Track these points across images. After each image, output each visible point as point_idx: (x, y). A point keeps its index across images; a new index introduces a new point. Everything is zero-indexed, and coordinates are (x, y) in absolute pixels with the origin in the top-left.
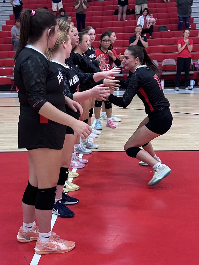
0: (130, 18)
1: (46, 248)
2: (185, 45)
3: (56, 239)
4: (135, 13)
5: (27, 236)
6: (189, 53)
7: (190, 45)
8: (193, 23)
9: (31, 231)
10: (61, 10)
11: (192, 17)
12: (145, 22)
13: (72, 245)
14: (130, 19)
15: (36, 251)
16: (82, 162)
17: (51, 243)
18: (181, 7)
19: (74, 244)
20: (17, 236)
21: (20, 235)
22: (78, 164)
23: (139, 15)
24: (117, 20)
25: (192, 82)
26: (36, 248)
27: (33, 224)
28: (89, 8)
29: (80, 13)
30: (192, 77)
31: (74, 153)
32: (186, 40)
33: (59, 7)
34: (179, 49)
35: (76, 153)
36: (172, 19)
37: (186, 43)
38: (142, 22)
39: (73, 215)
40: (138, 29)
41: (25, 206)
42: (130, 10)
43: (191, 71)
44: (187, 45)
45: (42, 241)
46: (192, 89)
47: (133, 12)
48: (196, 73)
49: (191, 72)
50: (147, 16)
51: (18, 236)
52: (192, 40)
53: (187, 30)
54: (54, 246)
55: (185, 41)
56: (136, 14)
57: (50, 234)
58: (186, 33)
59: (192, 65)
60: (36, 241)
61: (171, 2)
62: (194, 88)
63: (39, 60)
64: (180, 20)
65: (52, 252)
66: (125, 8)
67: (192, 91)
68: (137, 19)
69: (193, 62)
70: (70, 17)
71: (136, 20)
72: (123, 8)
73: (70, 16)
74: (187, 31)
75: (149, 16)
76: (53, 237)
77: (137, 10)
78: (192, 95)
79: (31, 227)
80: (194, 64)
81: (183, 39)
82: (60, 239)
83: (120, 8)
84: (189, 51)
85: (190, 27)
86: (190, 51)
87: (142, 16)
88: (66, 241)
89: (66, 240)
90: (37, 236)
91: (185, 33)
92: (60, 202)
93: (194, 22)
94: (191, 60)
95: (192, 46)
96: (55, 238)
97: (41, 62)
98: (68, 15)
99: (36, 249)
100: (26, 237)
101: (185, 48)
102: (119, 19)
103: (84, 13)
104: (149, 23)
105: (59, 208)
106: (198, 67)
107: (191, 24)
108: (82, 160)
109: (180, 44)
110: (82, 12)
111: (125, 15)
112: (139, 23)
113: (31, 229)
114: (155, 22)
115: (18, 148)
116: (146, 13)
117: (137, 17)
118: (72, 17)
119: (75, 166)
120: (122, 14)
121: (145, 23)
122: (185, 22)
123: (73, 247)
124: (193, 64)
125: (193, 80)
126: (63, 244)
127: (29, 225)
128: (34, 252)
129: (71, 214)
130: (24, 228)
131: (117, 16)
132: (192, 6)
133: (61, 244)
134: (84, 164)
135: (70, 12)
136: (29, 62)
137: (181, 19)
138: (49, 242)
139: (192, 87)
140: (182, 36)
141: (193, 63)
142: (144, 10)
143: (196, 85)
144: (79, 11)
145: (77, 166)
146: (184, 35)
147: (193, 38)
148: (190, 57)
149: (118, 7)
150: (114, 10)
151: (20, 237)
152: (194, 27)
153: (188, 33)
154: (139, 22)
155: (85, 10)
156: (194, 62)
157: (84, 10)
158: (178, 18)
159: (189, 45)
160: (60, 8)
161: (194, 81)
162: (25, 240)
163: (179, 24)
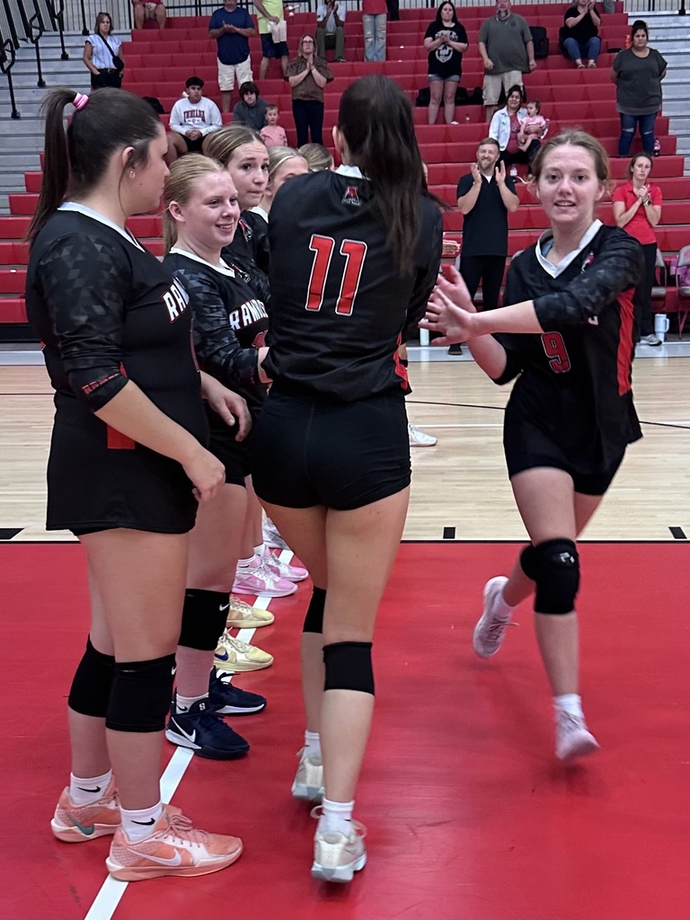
0: (468, 115)
1: (145, 859)
2: (638, 203)
3: (178, 829)
4: (481, 101)
5: (86, 820)
6: (650, 230)
7: (653, 205)
8: (666, 132)
9: (97, 805)
10: (247, 88)
11: (664, 114)
12: (514, 130)
13: (230, 850)
14: (468, 119)
15: (110, 870)
16: (289, 575)
17: (162, 843)
18: (627, 83)
19: (237, 846)
20: (53, 822)
21: (60, 818)
22: (275, 583)
23: (497, 108)
24: (428, 123)
25: (662, 322)
26: (111, 860)
27: (105, 781)
28: (332, 83)
29: (306, 99)
30: (658, 305)
31: (262, 547)
32: (639, 188)
33: (238, 77)
34: (617, 217)
35: (270, 548)
36: (602, 120)
37: (640, 199)
38: (504, 130)
39: (243, 749)
40: (485, 151)
41: (78, 720)
42: (468, 89)
43: (656, 285)
44: (642, 205)
45: (131, 836)
46: (660, 343)
47: (477, 97)
48: (675, 292)
49: (658, 291)
50: (521, 110)
51: (57, 823)
52: (658, 188)
53: (641, 155)
54: (169, 853)
55: (635, 190)
56: (485, 103)
57: (156, 813)
58: (640, 166)
59: (662, 268)
60: (112, 835)
61: (598, 66)
62: (666, 340)
63: (99, 247)
64: (623, 125)
65: (163, 874)
66: (452, 84)
67: (660, 350)
68: (488, 120)
69: (664, 257)
70: (274, 111)
71: (484, 124)
72: (444, 84)
73: (274, 106)
74: (643, 160)
75: (525, 111)
76: (166, 821)
77: (487, 93)
78: (660, 363)
79: (98, 790)
80: (668, 265)
81: (632, 185)
82: (190, 828)
83: (436, 85)
84: (650, 224)
85: (656, 148)
86: (654, 223)
87: (504, 110)
88: (211, 837)
89: (211, 833)
90: (114, 819)
91: (636, 166)
92: (202, 707)
93: (671, 132)
94: (658, 250)
95: (658, 208)
96: (174, 827)
97: (103, 250)
98: (268, 103)
99: (110, 863)
100: (81, 823)
101: (637, 214)
102: (432, 120)
103: (319, 98)
104: (527, 133)
105: (198, 727)
106: (678, 273)
107: (660, 137)
108: (289, 569)
109: (621, 200)
110: (311, 97)
111: (450, 108)
112: (495, 133)
113: (98, 796)
114: (544, 130)
115: (48, 529)
116: (518, 100)
117: (488, 113)
118: (280, 109)
119: (264, 590)
120: (442, 104)
121: (512, 132)
122: (642, 132)
123: (234, 854)
124: (662, 264)
125: (665, 315)
126: (201, 845)
127: (92, 783)
128: (105, 873)
129: (236, 747)
130: (77, 793)
131: (424, 108)
132: (662, 81)
133: (194, 844)
134: (295, 582)
135: (275, 93)
136: (66, 252)
137: (629, 120)
138: (154, 839)
139: (661, 337)
140: (627, 175)
141: (665, 262)
142: (511, 91)
143: (673, 333)
144: (303, 93)
145: (273, 588)
146: (632, 174)
147: (664, 183)
148: (655, 241)
149: (430, 80)
150: (417, 91)
151: (62, 823)
152: (670, 146)
153: (647, 167)
154: (496, 129)
155: (322, 89)
156: (668, 260)
157: (318, 90)
158: (620, 119)
159: (649, 203)
160: (242, 81)
161: (667, 317)
162: (78, 833)
163: (621, 137)
